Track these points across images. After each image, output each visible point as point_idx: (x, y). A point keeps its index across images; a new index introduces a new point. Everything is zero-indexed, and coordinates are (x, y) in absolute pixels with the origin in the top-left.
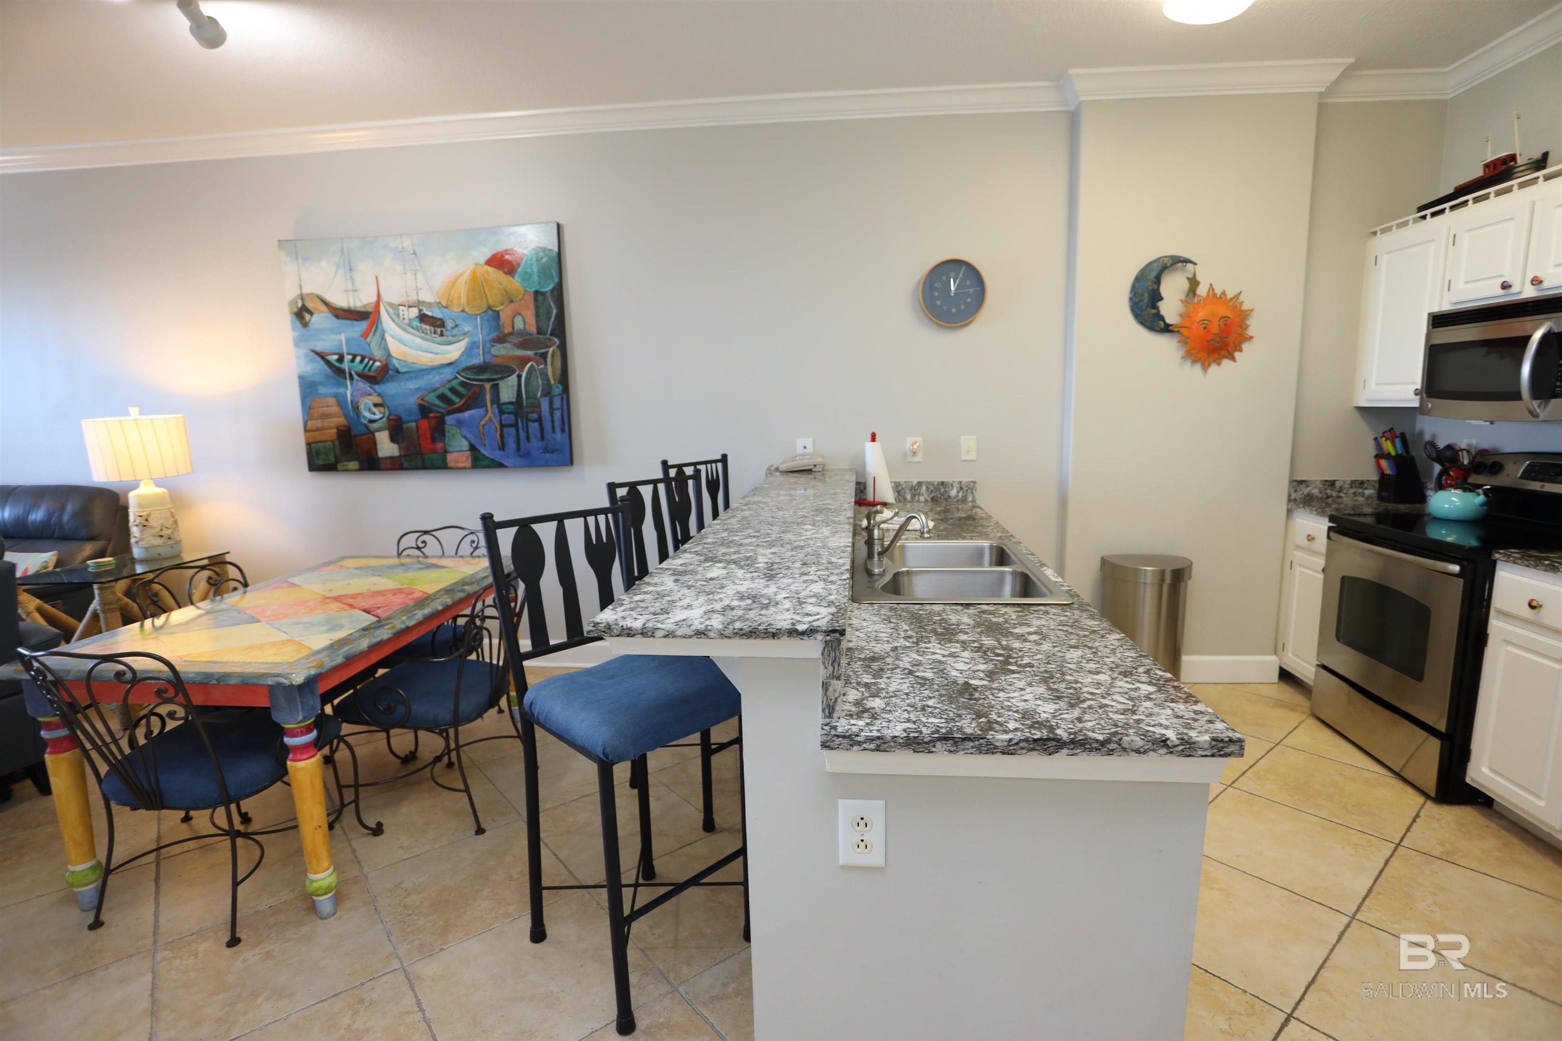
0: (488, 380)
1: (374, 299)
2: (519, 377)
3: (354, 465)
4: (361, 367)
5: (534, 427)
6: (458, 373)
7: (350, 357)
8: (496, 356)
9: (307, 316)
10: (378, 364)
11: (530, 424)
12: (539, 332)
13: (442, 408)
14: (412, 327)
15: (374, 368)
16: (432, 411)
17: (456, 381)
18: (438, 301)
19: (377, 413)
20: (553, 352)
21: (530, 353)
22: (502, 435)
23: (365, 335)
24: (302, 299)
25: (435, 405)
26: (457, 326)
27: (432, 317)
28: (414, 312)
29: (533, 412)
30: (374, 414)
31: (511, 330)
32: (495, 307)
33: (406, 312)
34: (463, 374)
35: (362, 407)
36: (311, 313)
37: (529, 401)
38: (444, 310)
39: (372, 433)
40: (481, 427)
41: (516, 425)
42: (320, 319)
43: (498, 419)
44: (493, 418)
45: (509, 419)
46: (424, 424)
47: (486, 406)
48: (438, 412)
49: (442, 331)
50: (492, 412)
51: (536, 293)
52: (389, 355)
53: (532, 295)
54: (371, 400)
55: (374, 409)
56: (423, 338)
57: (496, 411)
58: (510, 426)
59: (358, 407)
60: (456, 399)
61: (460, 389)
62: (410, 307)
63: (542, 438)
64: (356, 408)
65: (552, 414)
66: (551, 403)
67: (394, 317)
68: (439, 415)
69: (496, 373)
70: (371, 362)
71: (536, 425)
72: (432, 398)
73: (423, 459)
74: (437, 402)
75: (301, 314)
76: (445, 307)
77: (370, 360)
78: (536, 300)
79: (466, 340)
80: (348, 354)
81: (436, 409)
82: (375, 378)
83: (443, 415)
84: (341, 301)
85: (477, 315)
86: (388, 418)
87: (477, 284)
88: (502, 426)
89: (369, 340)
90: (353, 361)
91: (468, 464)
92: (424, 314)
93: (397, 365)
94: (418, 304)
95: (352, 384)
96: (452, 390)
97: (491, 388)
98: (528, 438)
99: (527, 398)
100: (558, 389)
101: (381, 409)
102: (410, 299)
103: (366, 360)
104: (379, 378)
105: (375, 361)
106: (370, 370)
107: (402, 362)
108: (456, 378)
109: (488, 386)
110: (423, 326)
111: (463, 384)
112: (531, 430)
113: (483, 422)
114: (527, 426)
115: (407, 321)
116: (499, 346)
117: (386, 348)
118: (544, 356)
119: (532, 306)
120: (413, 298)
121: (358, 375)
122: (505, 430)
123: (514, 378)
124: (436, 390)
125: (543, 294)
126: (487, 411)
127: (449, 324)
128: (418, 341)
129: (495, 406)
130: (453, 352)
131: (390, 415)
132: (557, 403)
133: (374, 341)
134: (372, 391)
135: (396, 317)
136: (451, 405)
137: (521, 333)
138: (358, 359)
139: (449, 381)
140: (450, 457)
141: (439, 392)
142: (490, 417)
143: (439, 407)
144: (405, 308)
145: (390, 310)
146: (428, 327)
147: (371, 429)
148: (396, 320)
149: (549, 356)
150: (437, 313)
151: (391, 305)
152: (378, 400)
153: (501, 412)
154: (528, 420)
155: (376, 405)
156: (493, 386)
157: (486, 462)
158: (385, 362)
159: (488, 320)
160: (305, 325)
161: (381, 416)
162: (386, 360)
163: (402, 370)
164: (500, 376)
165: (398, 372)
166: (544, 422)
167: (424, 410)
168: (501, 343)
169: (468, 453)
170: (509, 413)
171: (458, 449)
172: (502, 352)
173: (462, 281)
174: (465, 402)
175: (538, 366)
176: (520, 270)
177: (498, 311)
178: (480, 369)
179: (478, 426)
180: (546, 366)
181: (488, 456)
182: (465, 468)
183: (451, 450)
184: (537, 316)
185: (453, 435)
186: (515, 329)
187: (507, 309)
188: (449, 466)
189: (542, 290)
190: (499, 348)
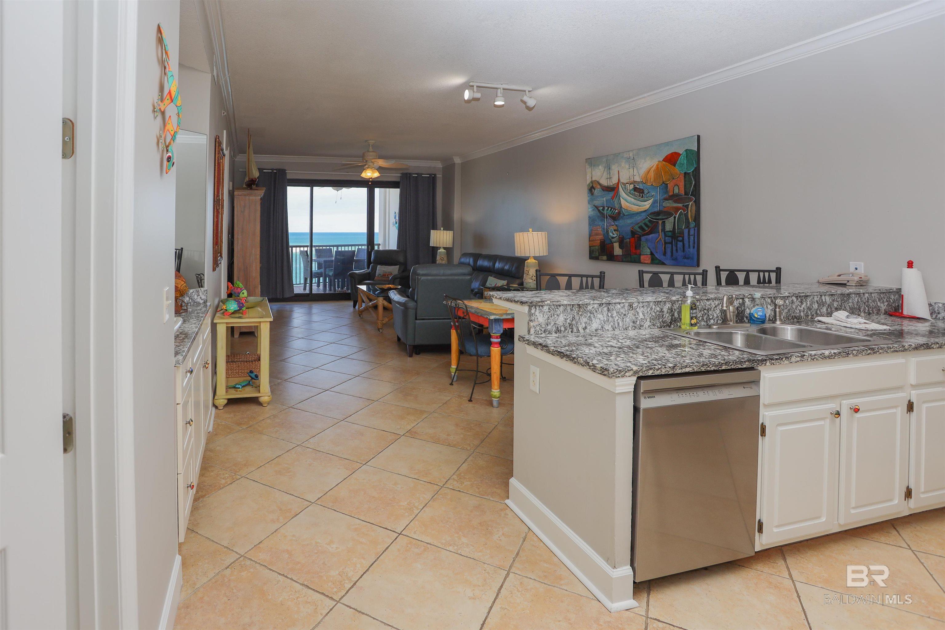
0: (661, 219)
1: (617, 181)
2: (675, 217)
3: (605, 257)
4: (610, 213)
6: (648, 216)
8: (665, 207)
9: (593, 192)
10: (617, 211)
12: (686, 193)
14: (631, 194)
15: (615, 213)
16: (636, 235)
17: (647, 220)
18: (642, 181)
19: (615, 234)
20: (692, 204)
21: (680, 205)
22: (665, 248)
23: (613, 198)
24: (592, 183)
25: (638, 231)
26: (648, 192)
27: (639, 189)
28: (632, 187)
29: (680, 237)
31: (672, 193)
32: (666, 182)
33: (629, 187)
34: (651, 216)
35: (610, 231)
36: (594, 189)
37: (679, 230)
39: (612, 244)
40: (656, 243)
41: (672, 243)
42: (598, 191)
43: (664, 239)
45: (668, 239)
46: (633, 240)
47: (659, 233)
49: (642, 195)
50: (661, 235)
51: (685, 173)
52: (621, 207)
53: (683, 175)
55: (614, 232)
56: (634, 199)
57: (663, 236)
58: (669, 243)
60: (646, 229)
61: (649, 224)
62: (631, 184)
63: (684, 251)
66: (689, 232)
68: (638, 236)
69: (665, 215)
71: (681, 243)
72: (636, 228)
73: (631, 258)
74: (639, 230)
75: (591, 189)
76: (645, 183)
77: (614, 209)
78: (685, 177)
79: (652, 199)
80: (606, 207)
81: (638, 233)
82: (616, 218)
83: (640, 236)
84: (605, 183)
85: (658, 186)
86: (619, 236)
87: (658, 171)
88: (666, 243)
89: (614, 200)
90: (608, 210)
91: (649, 262)
92: (636, 187)
93: (624, 212)
94: (634, 182)
96: (645, 224)
97: (662, 223)
99: (677, 229)
100: (692, 225)
101: (617, 232)
106: (613, 214)
107: (626, 211)
108: (647, 218)
109: (660, 222)
110: (635, 193)
111: (650, 221)
112: (678, 246)
113: (657, 241)
114: (677, 244)
115: (629, 191)
117: (620, 204)
118: (687, 206)
119: (683, 181)
120: (632, 180)
121: (609, 216)
122: (667, 245)
123: (672, 218)
124: (638, 224)
125: (689, 174)
126: (659, 235)
127: (646, 191)
128: (632, 200)
129: (663, 233)
130: (647, 205)
132: (692, 232)
133: (616, 201)
136: (644, 232)
137: (677, 195)
138: (610, 208)
139: (644, 220)
140: (642, 257)
141: (639, 225)
142: (661, 238)
143: (639, 232)
144: (629, 185)
145: (623, 186)
146: (637, 193)
147: (612, 241)
148: (625, 190)
149: (690, 206)
150: (641, 186)
151: (623, 183)
153: (666, 236)
154: (678, 240)
155: (615, 230)
156: (663, 222)
157: (657, 261)
159: (662, 189)
160: (592, 194)
162: (620, 209)
164: (666, 217)
166: (685, 242)
168: (668, 200)
169: (650, 256)
170: (669, 236)
171: (646, 254)
172: (668, 205)
173: (653, 169)
174: (650, 230)
175: (684, 212)
176: (678, 162)
177: (667, 184)
178: (658, 213)
179: (655, 243)
180: (688, 212)
181: (658, 258)
182: (648, 263)
183: (643, 254)
184: (685, 186)
185: (644, 246)
186: (675, 193)
187: (671, 182)
188: (641, 262)
189: (689, 172)
190: (667, 203)
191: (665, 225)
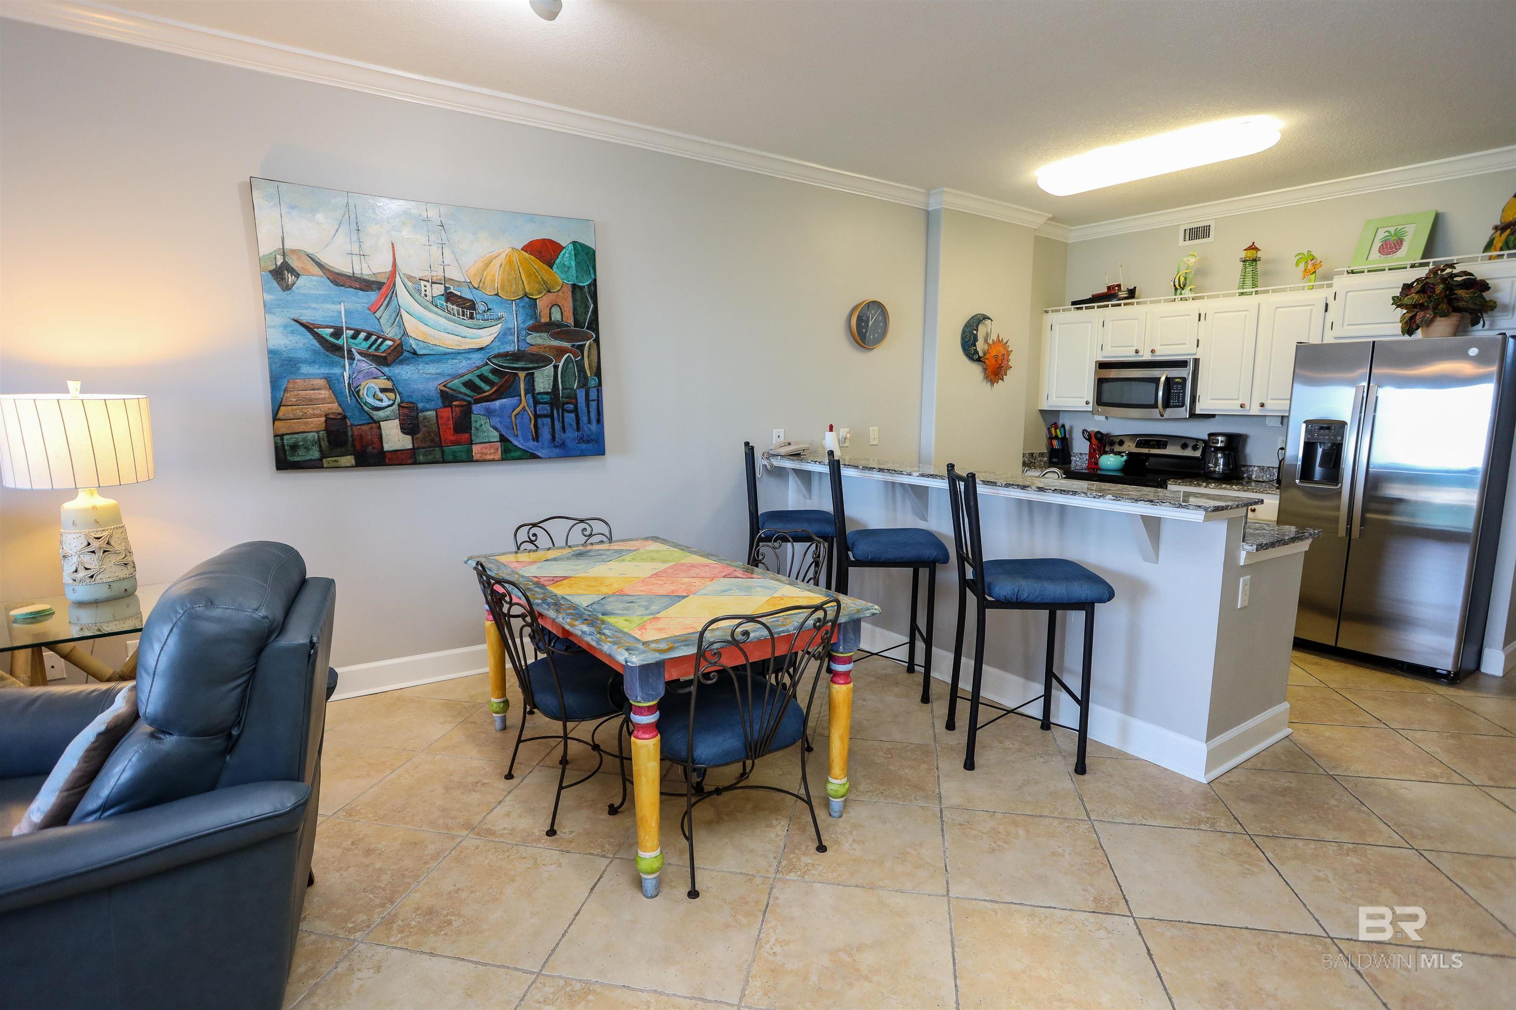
0: (523, 369)
1: (389, 268)
2: (556, 367)
3: (349, 460)
4: (365, 345)
5: (570, 418)
6: (489, 359)
7: (351, 332)
8: (532, 345)
9: (290, 278)
10: (389, 343)
11: (566, 414)
12: (577, 323)
13: (468, 396)
14: (436, 306)
15: (383, 348)
16: (456, 399)
17: (486, 368)
18: (468, 281)
19: (385, 399)
20: (590, 344)
21: (566, 344)
22: (536, 426)
23: (374, 308)
24: (284, 255)
25: (461, 393)
26: (488, 309)
27: (461, 297)
28: (439, 290)
29: (568, 403)
30: (381, 400)
31: (548, 320)
32: (534, 295)
33: (428, 288)
34: (494, 361)
35: (363, 392)
36: (297, 276)
37: (565, 391)
38: (475, 291)
39: (377, 423)
40: (513, 417)
41: (551, 416)
43: (532, 409)
44: (527, 408)
45: (544, 409)
46: (446, 413)
47: (520, 396)
48: (465, 401)
49: (472, 314)
50: (526, 401)
51: (574, 286)
52: (405, 333)
53: (570, 288)
54: (376, 384)
55: (381, 395)
56: (449, 319)
57: (531, 401)
58: (545, 416)
59: (358, 392)
60: (487, 388)
61: (491, 376)
62: (433, 283)
64: (355, 393)
65: (588, 406)
67: (412, 291)
68: (465, 403)
69: (532, 362)
70: (380, 340)
71: (573, 415)
72: (456, 383)
73: (443, 452)
74: (464, 390)
75: (282, 273)
76: (476, 288)
77: (379, 337)
78: (573, 292)
79: (500, 325)
80: (347, 328)
81: (461, 396)
82: (385, 358)
83: (469, 403)
84: (343, 266)
85: (512, 301)
86: (399, 405)
87: (511, 268)
88: (537, 416)
89: (378, 314)
90: (354, 337)
91: (498, 456)
92: (451, 293)
93: (414, 346)
94: (444, 281)
95: (351, 364)
96: (482, 377)
97: (525, 377)
98: (563, 429)
99: (563, 389)
100: (593, 381)
101: (392, 395)
102: (434, 274)
103: (374, 337)
104: (390, 358)
105: (385, 339)
106: (377, 349)
107: (421, 343)
108: (487, 364)
109: (522, 375)
110: (449, 305)
111: (494, 371)
112: (566, 420)
113: (515, 413)
114: (563, 416)
115: (429, 298)
116: (535, 334)
117: (401, 325)
118: (581, 347)
119: (570, 299)
120: (438, 274)
121: (361, 354)
122: (540, 421)
123: (550, 369)
124: (462, 376)
125: (582, 288)
126: (521, 400)
127: (481, 307)
128: (443, 321)
129: (529, 395)
130: (485, 336)
131: (402, 402)
132: (593, 394)
133: (385, 316)
134: (380, 373)
135: (416, 293)
136: (479, 394)
137: (558, 325)
138: (363, 335)
139: (478, 368)
140: (475, 448)
141: (466, 378)
142: (524, 407)
143: (465, 394)
144: (428, 285)
145: (409, 284)
146: (455, 307)
147: (375, 418)
148: (417, 296)
149: (586, 348)
150: (466, 294)
151: (410, 278)
152: (389, 385)
153: (536, 403)
154: (564, 410)
155: (383, 390)
156: (528, 374)
157: (518, 454)
158: (399, 342)
160: (286, 287)
161: (391, 402)
162: (400, 339)
163: (420, 352)
164: (536, 365)
165: (415, 353)
167: (447, 397)
168: (538, 332)
169: (499, 444)
170: (545, 403)
171: (487, 440)
172: (539, 341)
173: (496, 263)
174: (496, 390)
175: (575, 357)
176: (558, 261)
177: (536, 299)
178: (516, 356)
179: (510, 417)
180: (583, 358)
181: (521, 447)
182: (493, 460)
183: (478, 441)
184: (575, 309)
185: (481, 425)
186: (553, 319)
187: (545, 298)
188: (475, 458)
189: (581, 284)
190: (536, 337)
191: (533, 381)
